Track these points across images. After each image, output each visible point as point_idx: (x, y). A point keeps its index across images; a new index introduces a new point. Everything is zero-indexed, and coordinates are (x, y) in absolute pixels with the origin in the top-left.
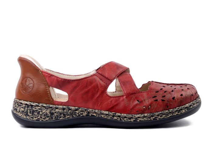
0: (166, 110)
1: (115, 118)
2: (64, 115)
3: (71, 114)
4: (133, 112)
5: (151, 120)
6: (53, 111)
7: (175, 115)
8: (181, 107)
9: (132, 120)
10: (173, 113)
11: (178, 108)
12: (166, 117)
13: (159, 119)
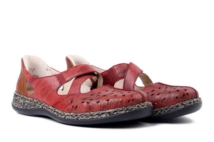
0: (88, 112)
1: (55, 113)
2: (30, 105)
3: (34, 105)
4: (65, 110)
5: (74, 119)
6: (25, 102)
7: (95, 118)
8: (102, 112)
9: (63, 117)
10: (93, 116)
11: (99, 112)
12: (86, 119)
13: (81, 119)
